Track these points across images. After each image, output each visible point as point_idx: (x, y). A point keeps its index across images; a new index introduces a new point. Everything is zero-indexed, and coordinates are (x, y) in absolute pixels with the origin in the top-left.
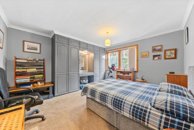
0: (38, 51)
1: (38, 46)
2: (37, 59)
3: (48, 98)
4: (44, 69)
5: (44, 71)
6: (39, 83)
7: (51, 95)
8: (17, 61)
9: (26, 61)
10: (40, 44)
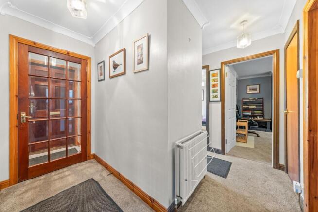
0: (258, 91)
1: (257, 87)
2: (256, 99)
3: (266, 131)
4: (262, 106)
5: (263, 109)
6: (258, 118)
7: (269, 129)
8: (244, 100)
9: (248, 100)
10: (260, 85)
